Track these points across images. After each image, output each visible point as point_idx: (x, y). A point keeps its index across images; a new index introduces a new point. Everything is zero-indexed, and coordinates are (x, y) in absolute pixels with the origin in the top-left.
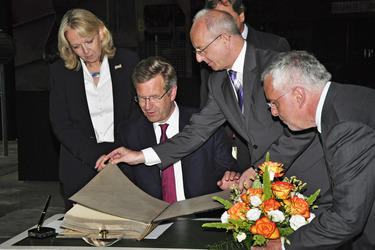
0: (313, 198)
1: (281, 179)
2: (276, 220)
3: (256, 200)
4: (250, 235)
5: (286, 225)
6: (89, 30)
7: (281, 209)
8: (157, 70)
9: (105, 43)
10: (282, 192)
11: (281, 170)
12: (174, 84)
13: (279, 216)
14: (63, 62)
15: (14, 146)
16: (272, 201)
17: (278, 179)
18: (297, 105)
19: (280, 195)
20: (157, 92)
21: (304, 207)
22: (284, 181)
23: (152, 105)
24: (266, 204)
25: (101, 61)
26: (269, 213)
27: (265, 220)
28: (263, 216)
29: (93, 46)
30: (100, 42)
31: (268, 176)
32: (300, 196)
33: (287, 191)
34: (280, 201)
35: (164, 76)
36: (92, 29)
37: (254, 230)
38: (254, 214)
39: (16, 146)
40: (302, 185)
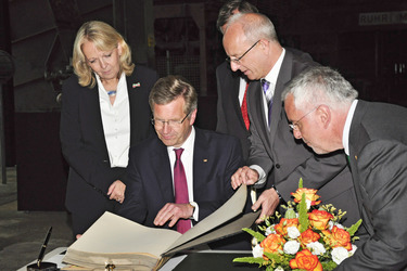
0: (354, 228)
1: (317, 207)
2: (316, 253)
3: (293, 231)
5: (326, 259)
6: (108, 43)
7: (320, 240)
8: (178, 91)
9: (123, 58)
10: (319, 221)
11: (317, 197)
12: (195, 107)
13: (319, 249)
14: (76, 78)
15: (12, 173)
16: (310, 232)
17: (314, 208)
18: (322, 125)
19: (317, 225)
20: (177, 116)
21: (345, 239)
22: (321, 209)
23: (170, 129)
24: (303, 236)
25: (118, 77)
26: (309, 246)
27: (306, 253)
28: (301, 249)
29: (112, 60)
30: (118, 57)
31: (305, 204)
32: (340, 226)
33: (325, 221)
34: (318, 232)
35: (186, 98)
36: (111, 42)
37: (294, 264)
38: (292, 247)
39: (15, 173)
40: (342, 213)
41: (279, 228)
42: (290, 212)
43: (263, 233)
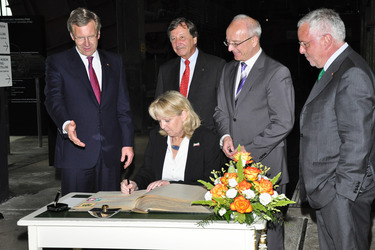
1: (250, 165)
2: (249, 197)
3: (233, 182)
4: (229, 210)
5: (256, 201)
7: (252, 188)
10: (251, 175)
11: (250, 158)
13: (250, 194)
16: (245, 182)
17: (248, 166)
19: (250, 178)
21: (269, 186)
22: (253, 166)
24: (240, 185)
26: (243, 192)
27: (241, 198)
28: (239, 195)
31: (241, 163)
32: (266, 178)
34: (251, 182)
37: (233, 207)
38: (232, 194)
40: (267, 169)
41: (223, 180)
42: (231, 169)
43: (213, 183)
